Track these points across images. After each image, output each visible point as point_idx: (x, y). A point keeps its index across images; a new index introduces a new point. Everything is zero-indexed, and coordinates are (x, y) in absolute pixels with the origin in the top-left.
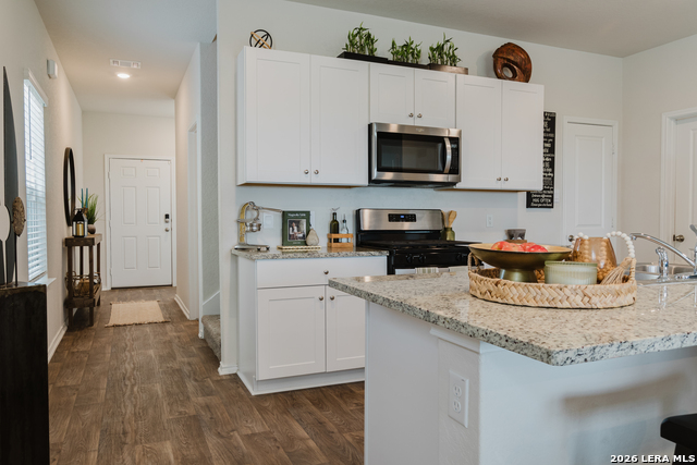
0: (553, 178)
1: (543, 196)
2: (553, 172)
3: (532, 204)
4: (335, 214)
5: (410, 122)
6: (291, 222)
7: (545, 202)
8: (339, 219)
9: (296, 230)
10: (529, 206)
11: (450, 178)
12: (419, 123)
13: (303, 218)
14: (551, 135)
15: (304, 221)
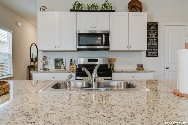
0: (157, 46)
1: (153, 52)
2: (157, 44)
3: (148, 55)
4: (71, 59)
5: (92, 29)
6: (57, 62)
7: (154, 55)
8: (73, 61)
9: (58, 64)
10: (147, 56)
11: (105, 47)
12: (95, 29)
13: (60, 61)
14: (157, 30)
15: (61, 62)
